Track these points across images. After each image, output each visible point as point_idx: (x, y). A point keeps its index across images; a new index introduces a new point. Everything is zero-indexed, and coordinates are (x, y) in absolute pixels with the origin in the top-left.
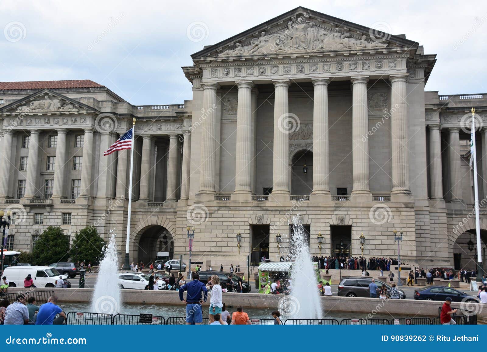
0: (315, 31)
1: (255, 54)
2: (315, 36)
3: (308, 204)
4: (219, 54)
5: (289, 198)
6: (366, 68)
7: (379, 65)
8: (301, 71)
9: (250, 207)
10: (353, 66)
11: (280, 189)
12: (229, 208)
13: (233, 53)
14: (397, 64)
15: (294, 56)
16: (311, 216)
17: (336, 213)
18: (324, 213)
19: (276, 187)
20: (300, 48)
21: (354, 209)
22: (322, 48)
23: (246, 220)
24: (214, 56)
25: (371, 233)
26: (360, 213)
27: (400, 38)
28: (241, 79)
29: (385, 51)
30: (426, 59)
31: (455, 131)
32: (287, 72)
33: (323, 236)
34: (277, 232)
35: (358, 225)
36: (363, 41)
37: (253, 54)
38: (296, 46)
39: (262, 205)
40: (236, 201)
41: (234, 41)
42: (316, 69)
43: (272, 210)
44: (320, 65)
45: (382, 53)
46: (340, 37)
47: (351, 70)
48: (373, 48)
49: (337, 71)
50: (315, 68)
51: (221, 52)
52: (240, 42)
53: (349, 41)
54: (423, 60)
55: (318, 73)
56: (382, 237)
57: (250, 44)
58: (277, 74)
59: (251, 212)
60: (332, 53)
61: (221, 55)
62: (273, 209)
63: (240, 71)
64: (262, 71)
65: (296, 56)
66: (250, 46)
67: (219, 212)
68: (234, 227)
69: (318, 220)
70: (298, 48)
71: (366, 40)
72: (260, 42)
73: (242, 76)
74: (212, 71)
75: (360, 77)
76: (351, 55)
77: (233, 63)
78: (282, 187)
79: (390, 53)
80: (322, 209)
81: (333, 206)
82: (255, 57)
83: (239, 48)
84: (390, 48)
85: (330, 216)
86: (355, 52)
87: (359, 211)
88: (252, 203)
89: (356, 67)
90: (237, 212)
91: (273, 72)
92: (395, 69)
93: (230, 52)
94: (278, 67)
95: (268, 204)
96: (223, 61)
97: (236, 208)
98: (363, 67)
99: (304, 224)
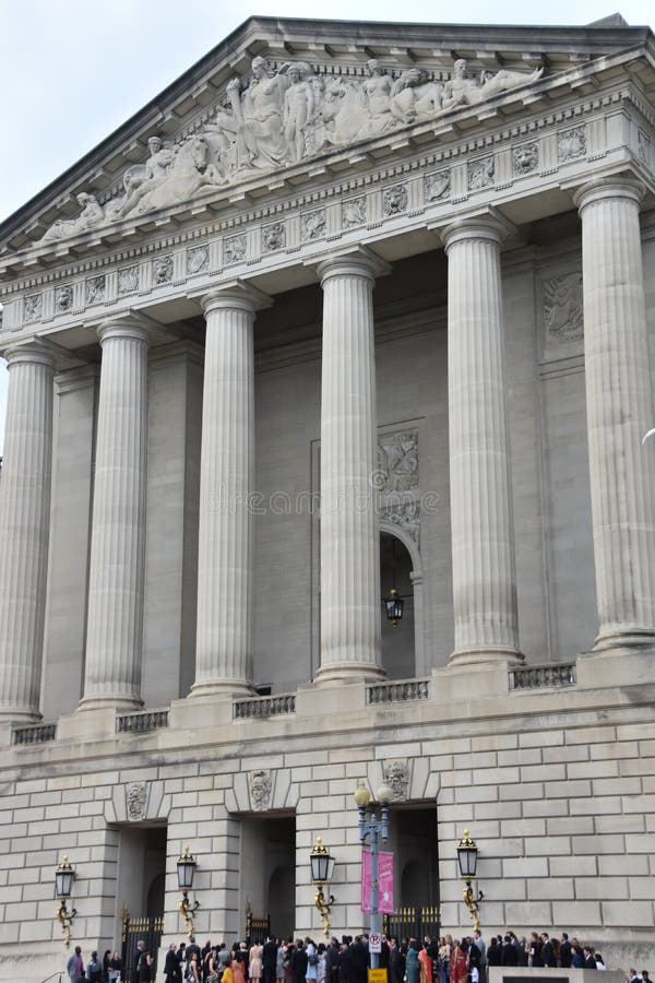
0: (308, 93)
2: (309, 108)
3: (288, 727)
4: (35, 244)
5: (233, 711)
6: (480, 182)
7: (524, 158)
8: (275, 244)
9: (111, 757)
10: (438, 184)
11: (215, 679)
12: (50, 770)
14: (588, 136)
15: (238, 196)
16: (299, 774)
17: (381, 752)
18: (341, 756)
19: (203, 672)
20: (259, 163)
21: (445, 730)
22: (328, 143)
23: (96, 808)
24: (19, 252)
25: (510, 828)
26: (463, 745)
28: (102, 310)
32: (232, 258)
33: (332, 852)
34: (186, 848)
35: (462, 795)
38: (245, 159)
39: (146, 746)
40: (72, 739)
42: (321, 225)
43: (175, 764)
44: (333, 209)
45: (518, 108)
47: (433, 199)
49: (386, 217)
50: (315, 222)
51: (38, 233)
55: (328, 236)
56: (548, 845)
58: (205, 271)
59: (113, 777)
60: (354, 153)
61: (39, 244)
62: (180, 756)
63: (100, 284)
64: (160, 270)
65: (246, 194)
67: (21, 788)
68: (59, 841)
69: (321, 788)
70: (255, 163)
71: (465, 77)
72: (152, 176)
73: (105, 300)
74: (25, 304)
76: (415, 146)
77: (71, 263)
78: (215, 670)
79: (549, 98)
80: (334, 741)
81: (372, 726)
82: (128, 226)
83: (88, 208)
84: (547, 82)
85: (359, 769)
86: (426, 129)
87: (463, 737)
88: (117, 741)
89: (447, 188)
90: (73, 782)
91: (193, 267)
92: (582, 157)
93: (61, 226)
94: (205, 248)
95: (166, 740)
96: (40, 262)
97: (70, 768)
98: (471, 177)
99: (275, 806)
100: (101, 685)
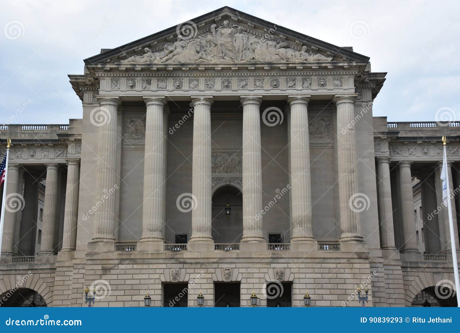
0: (244, 38)
1: (169, 62)
2: (245, 44)
3: (238, 254)
4: (122, 61)
5: (214, 247)
6: (306, 86)
7: (322, 83)
8: (227, 87)
9: (163, 259)
10: (291, 82)
11: (201, 235)
12: (134, 261)
13: (141, 60)
14: (343, 81)
15: (219, 67)
16: (241, 270)
17: (273, 265)
18: (258, 266)
19: (196, 232)
20: (226, 58)
21: (296, 260)
22: (253, 58)
23: (157, 276)
24: (116, 63)
25: (317, 292)
26: (303, 266)
27: (347, 51)
28: (150, 93)
29: (330, 66)
30: (374, 78)
31: (406, 165)
32: (209, 87)
33: (257, 296)
34: (199, 292)
35: (302, 281)
36: (303, 52)
37: (167, 63)
38: (221, 55)
39: (178, 256)
40: (144, 251)
41: (142, 45)
42: (246, 85)
43: (191, 263)
44: (251, 80)
45: (326, 68)
46: (275, 46)
47: (289, 87)
48: (315, 62)
49: (271, 88)
50: (244, 83)
51: (125, 58)
52: (149, 46)
53: (286, 52)
54: (372, 78)
55: (249, 89)
56: (331, 297)
57: (162, 50)
58: (196, 89)
59: (164, 266)
60: (266, 65)
61: (125, 62)
62: (193, 261)
63: (149, 83)
64: (178, 84)
65: (222, 68)
66: (162, 53)
67: (121, 266)
68: (140, 287)
69: (251, 275)
70: (224, 57)
71: (306, 52)
72: (176, 48)
73: (152, 89)
74: (112, 82)
75: (299, 97)
76: (289, 69)
77: (141, 73)
78: (204, 232)
79: (336, 68)
80: (255, 260)
81: (270, 257)
82: (169, 66)
83: (149, 54)
84: (335, 63)
85: (265, 270)
86: (294, 65)
87: (303, 263)
88: (165, 254)
89: (295, 84)
90: (145, 266)
91: (192, 86)
92: (342, 88)
93: (137, 58)
94: (198, 81)
95: (186, 255)
96: (127, 70)
97: (143, 261)
98: (303, 84)
99: (233, 280)
100: (154, 233)
